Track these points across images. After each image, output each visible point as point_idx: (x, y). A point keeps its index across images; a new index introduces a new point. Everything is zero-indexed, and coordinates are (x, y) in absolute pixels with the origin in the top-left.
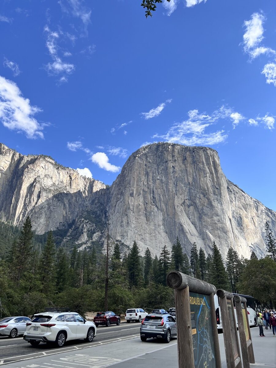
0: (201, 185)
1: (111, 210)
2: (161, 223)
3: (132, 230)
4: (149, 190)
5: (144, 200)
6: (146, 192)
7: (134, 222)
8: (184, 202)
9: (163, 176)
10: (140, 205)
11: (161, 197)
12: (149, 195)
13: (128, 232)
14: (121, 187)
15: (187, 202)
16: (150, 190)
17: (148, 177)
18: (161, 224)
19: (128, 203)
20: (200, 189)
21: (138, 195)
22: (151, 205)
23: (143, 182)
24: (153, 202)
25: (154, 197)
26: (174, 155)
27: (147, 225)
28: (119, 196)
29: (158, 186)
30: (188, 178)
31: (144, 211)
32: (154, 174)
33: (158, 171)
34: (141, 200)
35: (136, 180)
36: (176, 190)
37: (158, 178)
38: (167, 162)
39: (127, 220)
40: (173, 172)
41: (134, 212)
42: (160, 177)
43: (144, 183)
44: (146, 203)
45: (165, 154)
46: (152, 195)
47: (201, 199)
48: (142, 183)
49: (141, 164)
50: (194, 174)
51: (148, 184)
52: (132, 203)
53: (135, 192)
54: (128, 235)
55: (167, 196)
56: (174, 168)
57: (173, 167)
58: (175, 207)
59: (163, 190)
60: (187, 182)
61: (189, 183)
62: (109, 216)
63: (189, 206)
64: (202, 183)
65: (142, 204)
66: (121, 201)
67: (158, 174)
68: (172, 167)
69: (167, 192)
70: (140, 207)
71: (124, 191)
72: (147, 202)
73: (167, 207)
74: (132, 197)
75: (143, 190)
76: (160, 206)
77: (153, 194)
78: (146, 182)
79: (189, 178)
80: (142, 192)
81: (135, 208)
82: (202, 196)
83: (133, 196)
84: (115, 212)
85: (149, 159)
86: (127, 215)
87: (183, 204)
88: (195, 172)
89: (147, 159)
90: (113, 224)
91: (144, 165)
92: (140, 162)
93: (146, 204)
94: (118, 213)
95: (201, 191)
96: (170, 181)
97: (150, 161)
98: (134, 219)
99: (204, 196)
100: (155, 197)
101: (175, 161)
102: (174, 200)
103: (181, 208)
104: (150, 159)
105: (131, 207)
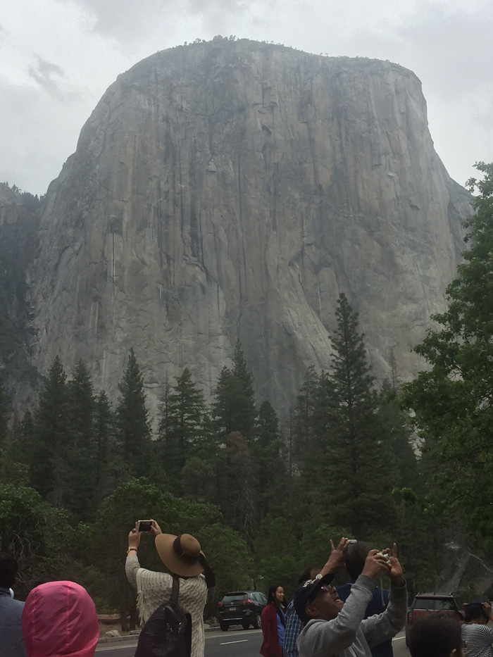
0: (361, 195)
1: (43, 281)
2: (217, 326)
3: (118, 351)
4: (178, 211)
5: (160, 244)
6: (168, 217)
7: (123, 323)
8: (302, 253)
9: (230, 162)
10: (144, 263)
11: (222, 235)
12: (178, 229)
13: (101, 357)
14: (75, 199)
15: (312, 255)
16: (182, 210)
17: (174, 164)
18: (220, 331)
19: (103, 255)
20: (356, 209)
21: (140, 229)
22: (183, 264)
23: (159, 183)
24: (193, 255)
25: (195, 237)
26: (269, 84)
27: (170, 332)
28: (70, 232)
29: (211, 196)
30: (316, 172)
31: (160, 286)
32: (198, 154)
33: (211, 140)
34: (148, 248)
35: (130, 172)
36: (275, 210)
37: (212, 167)
38: (242, 110)
39: (100, 317)
40: (264, 148)
41: (122, 290)
42: (217, 166)
43: (162, 183)
44: (168, 258)
45: (236, 81)
46: (187, 227)
47: (359, 245)
48: (153, 184)
49: (150, 114)
50: (339, 157)
51: (174, 188)
52: (117, 258)
53: (126, 219)
54: (103, 367)
55: (241, 234)
56: (269, 133)
57: (264, 128)
58: (270, 272)
59: (229, 210)
60: (312, 182)
61: (320, 187)
62: (35, 303)
63: (317, 269)
64: (364, 189)
65: (154, 261)
66: (77, 248)
67: (213, 153)
68: (260, 128)
69: (241, 218)
70: (146, 271)
71: (86, 213)
72: (170, 253)
73: (242, 271)
74: (116, 236)
75: (158, 212)
76: (218, 267)
77: (193, 225)
78: (167, 181)
79: (320, 168)
80: (152, 217)
81: (126, 273)
82: (362, 232)
83: (120, 233)
84: (53, 287)
85: (178, 98)
86: (96, 298)
87: (297, 259)
88: (342, 150)
89: (170, 98)
90: (49, 330)
91: (161, 118)
92: (147, 107)
93: (165, 261)
94: (65, 293)
95: (361, 215)
96: (252, 181)
97: (185, 105)
98: (124, 313)
99: (371, 233)
100: (199, 235)
101: (272, 108)
102: (267, 245)
103: (288, 275)
104: (182, 98)
105: (113, 271)
